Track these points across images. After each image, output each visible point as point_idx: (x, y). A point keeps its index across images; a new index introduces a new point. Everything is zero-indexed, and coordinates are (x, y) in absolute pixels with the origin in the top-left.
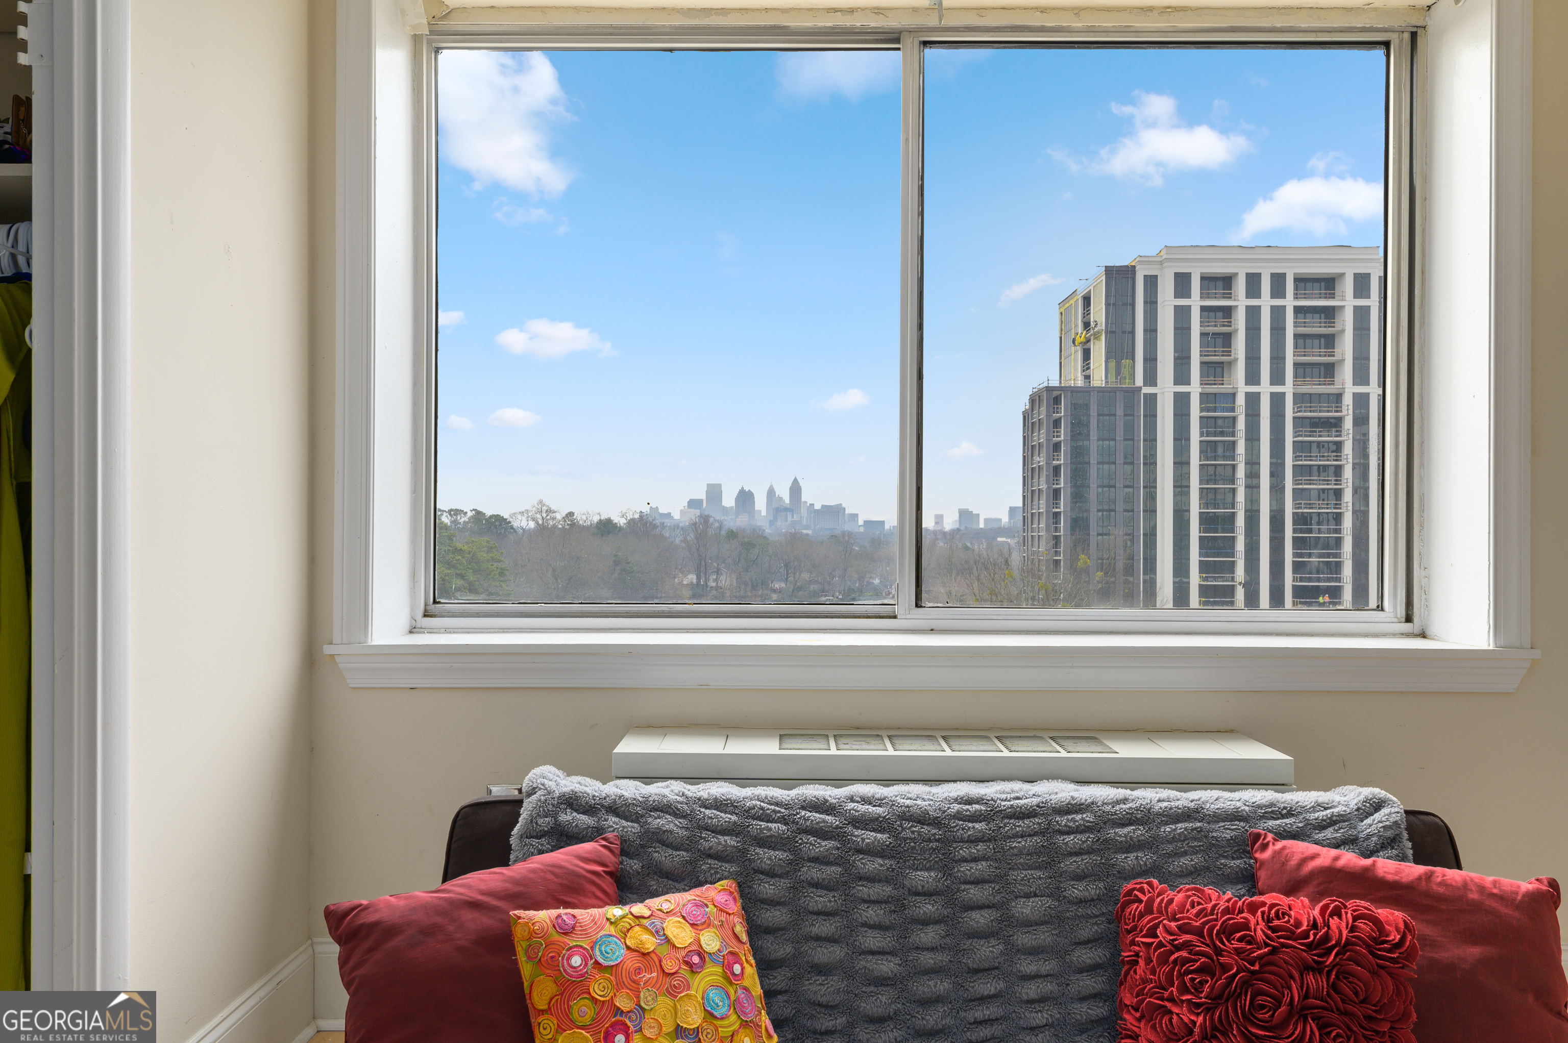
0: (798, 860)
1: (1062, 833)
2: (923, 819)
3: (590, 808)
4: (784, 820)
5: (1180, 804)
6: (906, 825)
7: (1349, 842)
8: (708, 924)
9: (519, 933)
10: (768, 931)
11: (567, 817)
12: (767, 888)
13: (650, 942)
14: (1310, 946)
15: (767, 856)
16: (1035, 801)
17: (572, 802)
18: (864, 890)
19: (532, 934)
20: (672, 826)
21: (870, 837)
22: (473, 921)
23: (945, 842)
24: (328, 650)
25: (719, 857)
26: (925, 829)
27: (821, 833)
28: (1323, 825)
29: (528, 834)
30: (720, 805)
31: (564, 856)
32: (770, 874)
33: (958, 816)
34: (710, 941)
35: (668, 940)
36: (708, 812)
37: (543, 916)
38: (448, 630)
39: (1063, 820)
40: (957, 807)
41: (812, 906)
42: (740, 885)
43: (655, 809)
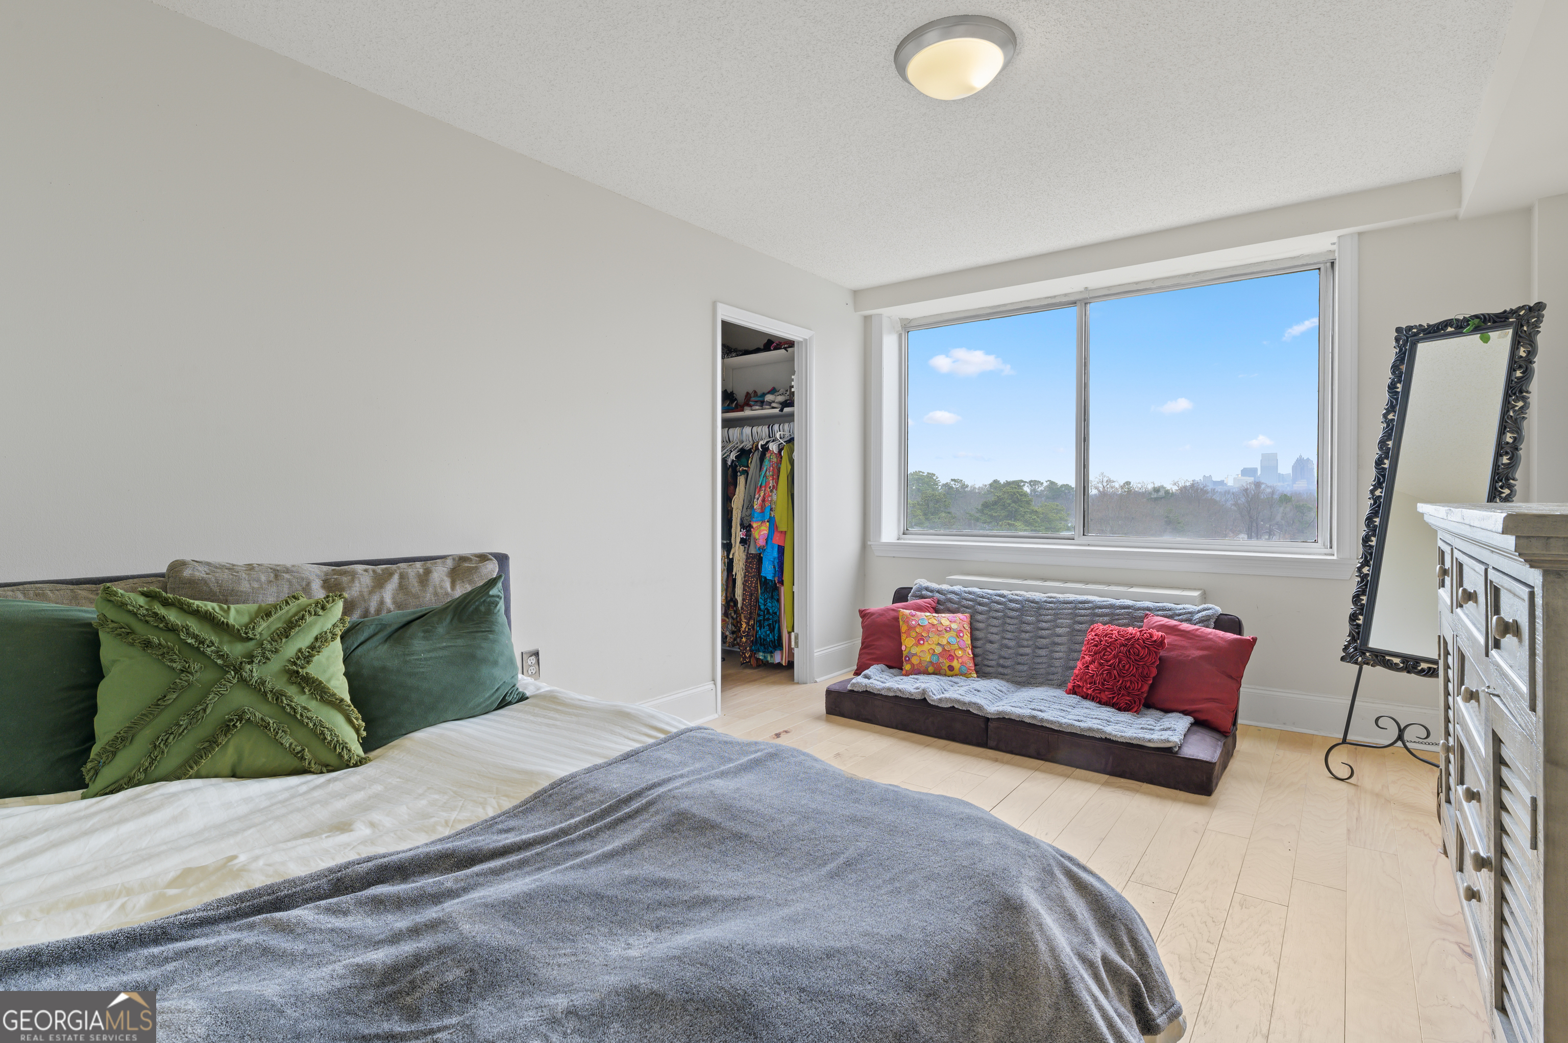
0: (991, 610)
1: (1080, 609)
2: (1033, 602)
3: (932, 591)
4: (988, 599)
5: (1126, 604)
6: (1027, 603)
7: (1189, 621)
8: (955, 622)
9: (901, 614)
10: (977, 630)
11: (924, 592)
12: (979, 617)
13: (935, 622)
14: (1126, 639)
15: (980, 608)
16: (1073, 599)
17: (927, 589)
18: (1008, 621)
19: (903, 615)
20: (954, 598)
21: (1013, 605)
22: (893, 614)
23: (1039, 608)
24: (869, 543)
25: (967, 607)
26: (1032, 605)
27: (998, 603)
28: (1180, 615)
29: (912, 596)
30: (970, 593)
31: (920, 601)
32: (981, 613)
33: (1045, 602)
34: (954, 626)
35: (941, 623)
36: (966, 595)
37: (907, 612)
38: (909, 540)
39: (1081, 605)
40: (1045, 599)
41: (992, 624)
42: (971, 616)
43: (950, 592)
